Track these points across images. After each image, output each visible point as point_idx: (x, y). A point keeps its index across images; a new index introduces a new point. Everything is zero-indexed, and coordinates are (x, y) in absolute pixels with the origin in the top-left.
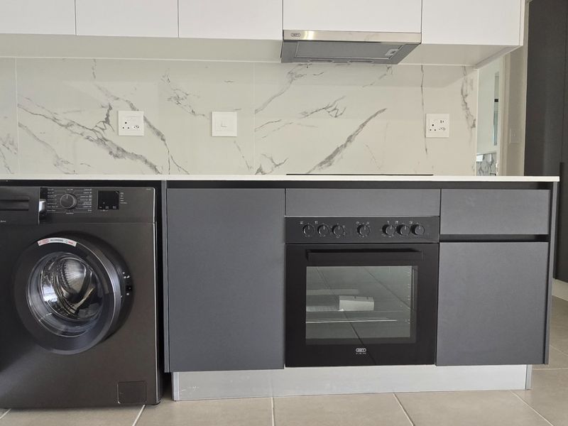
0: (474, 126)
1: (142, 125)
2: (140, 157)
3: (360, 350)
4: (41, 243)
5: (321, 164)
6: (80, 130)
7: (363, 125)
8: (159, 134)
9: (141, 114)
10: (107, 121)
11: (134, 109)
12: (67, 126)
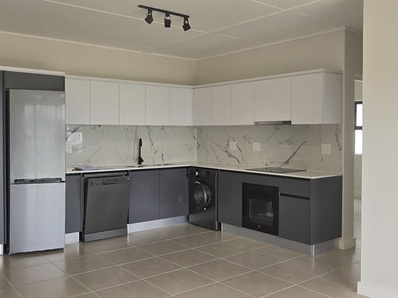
0: (341, 149)
1: (236, 146)
2: (235, 157)
3: (259, 226)
4: (196, 182)
5: (285, 163)
6: (221, 147)
7: (299, 148)
8: (240, 150)
9: (236, 143)
10: (228, 145)
11: (234, 141)
12: (219, 146)
